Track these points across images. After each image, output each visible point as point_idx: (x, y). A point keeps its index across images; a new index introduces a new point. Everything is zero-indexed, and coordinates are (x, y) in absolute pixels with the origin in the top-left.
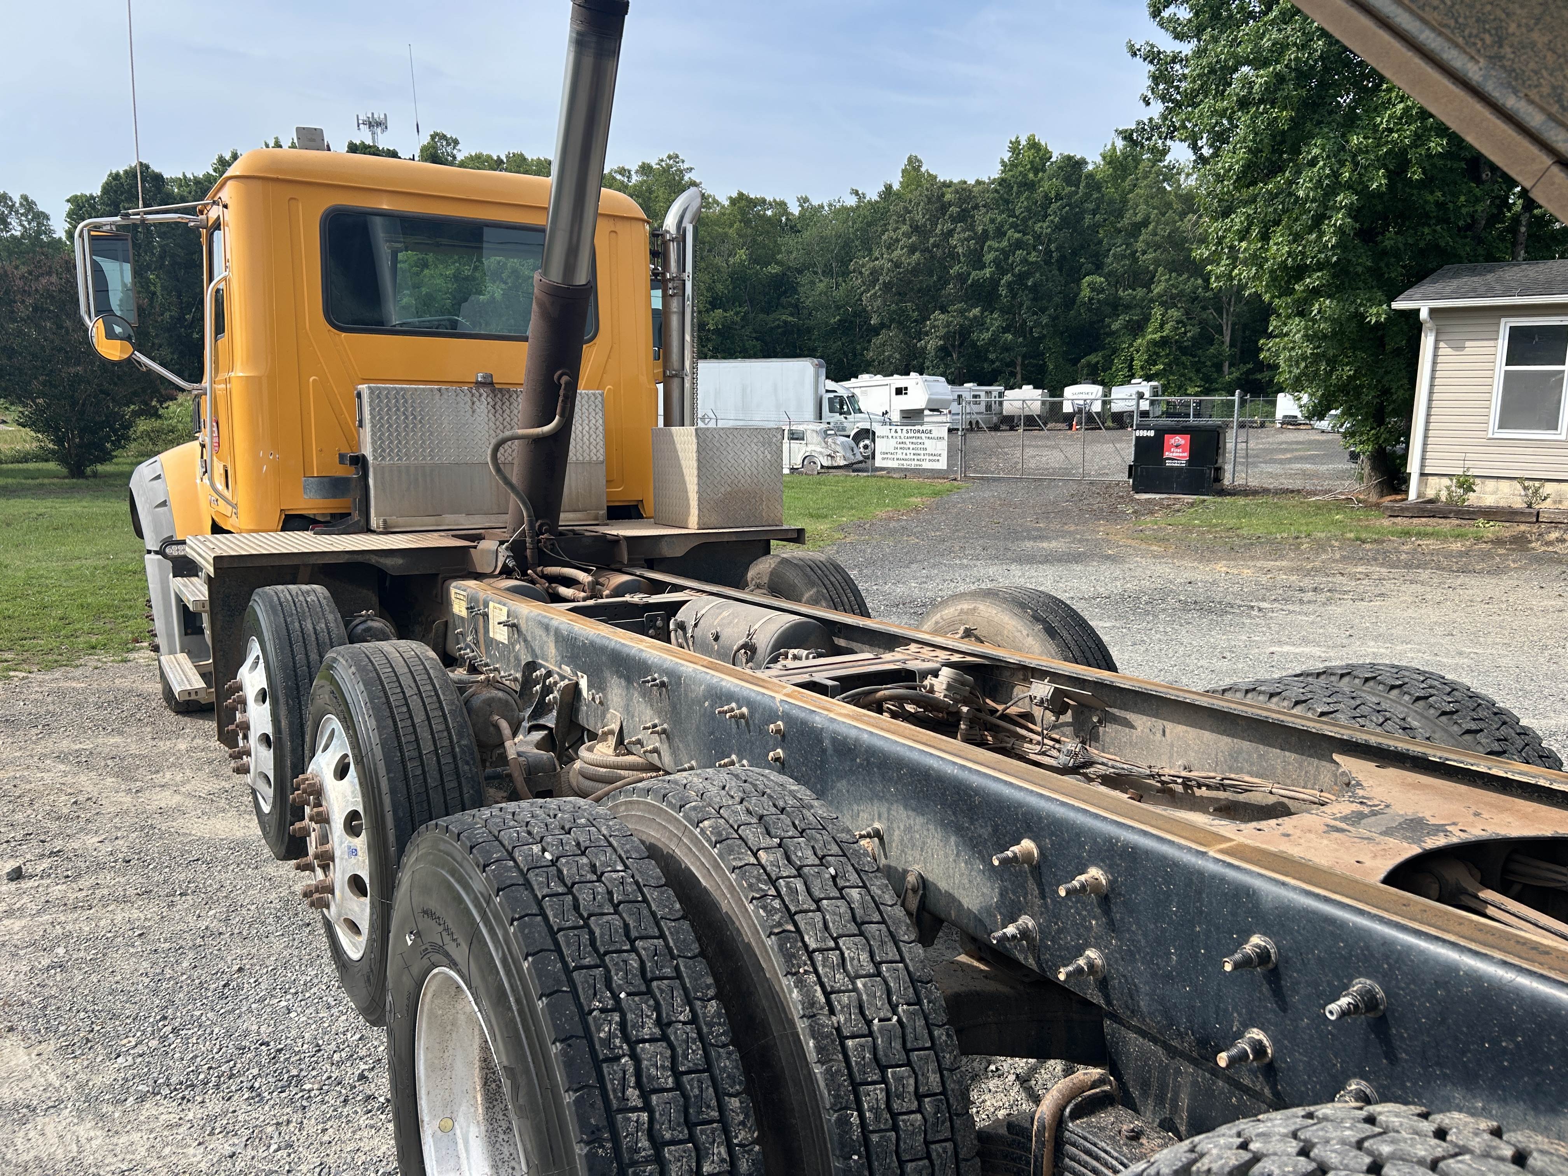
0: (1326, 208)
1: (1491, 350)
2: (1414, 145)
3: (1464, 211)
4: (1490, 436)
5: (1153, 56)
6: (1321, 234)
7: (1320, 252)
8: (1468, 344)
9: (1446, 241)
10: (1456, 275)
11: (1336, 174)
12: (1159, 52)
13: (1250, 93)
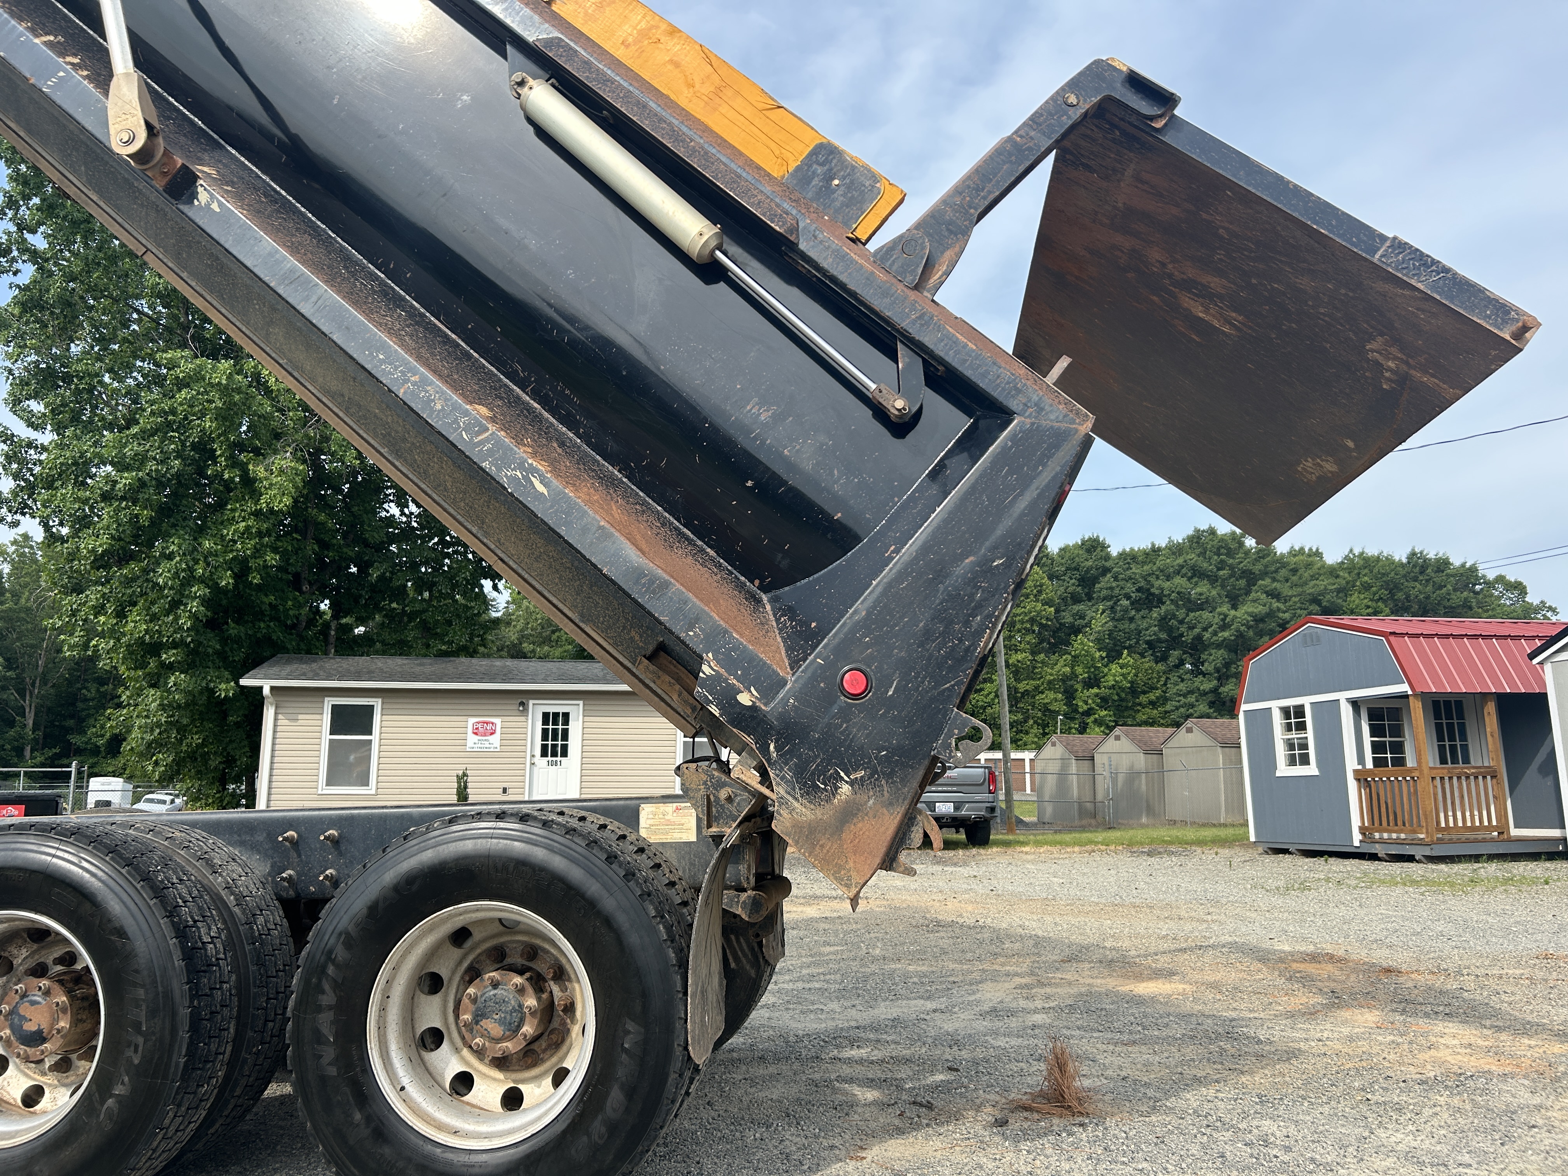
0: (182, 595)
1: (318, 723)
2: (253, 557)
3: (291, 613)
4: (320, 792)
5: (8, 437)
6: (177, 618)
7: (175, 632)
8: (300, 717)
9: (278, 635)
10: (288, 662)
11: (191, 570)
12: (13, 435)
13: (113, 489)
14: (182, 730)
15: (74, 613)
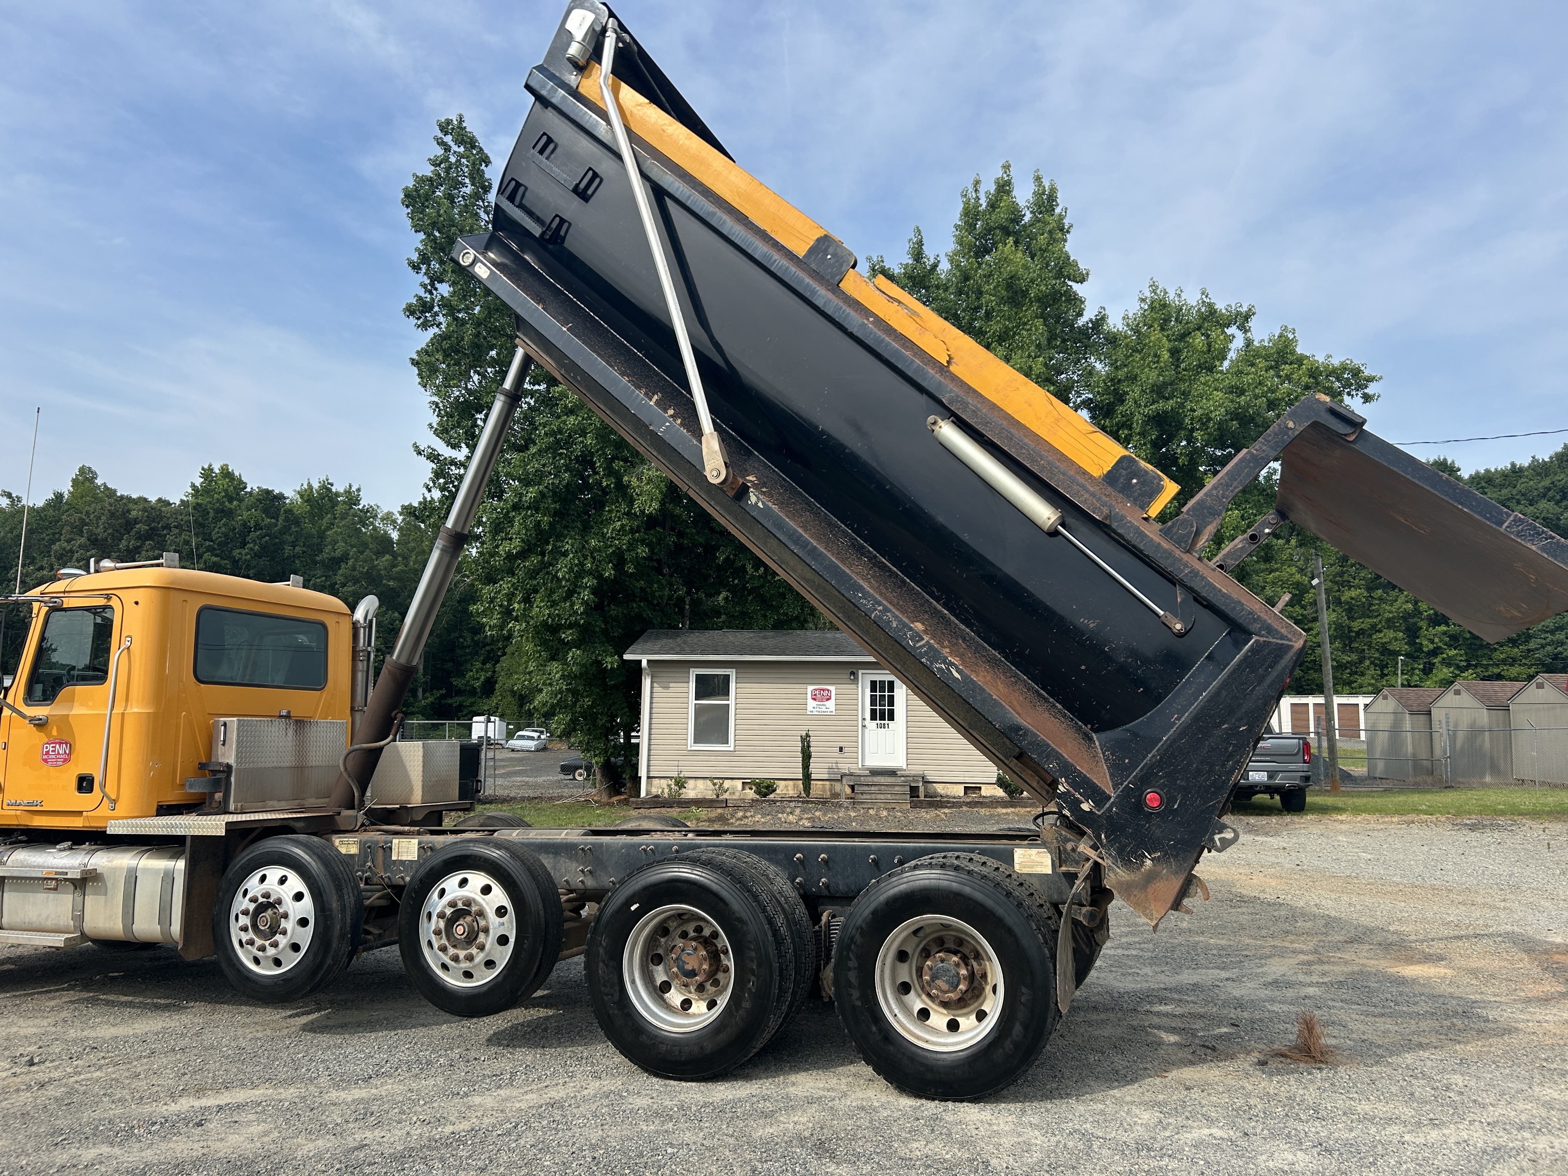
0: (576, 586)
1: (685, 690)
2: (628, 550)
3: (657, 594)
4: (689, 748)
5: (433, 457)
6: (572, 605)
7: (570, 615)
8: (671, 685)
9: (648, 613)
10: (657, 638)
11: (582, 564)
12: (439, 455)
13: (520, 501)
14: (575, 693)
15: (492, 600)
